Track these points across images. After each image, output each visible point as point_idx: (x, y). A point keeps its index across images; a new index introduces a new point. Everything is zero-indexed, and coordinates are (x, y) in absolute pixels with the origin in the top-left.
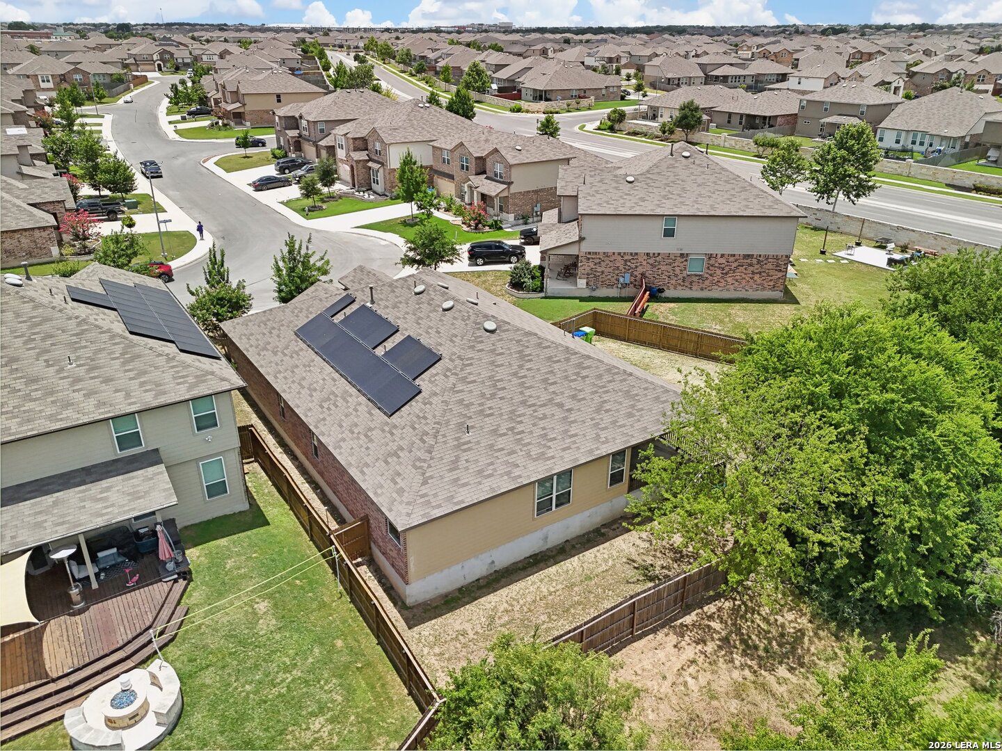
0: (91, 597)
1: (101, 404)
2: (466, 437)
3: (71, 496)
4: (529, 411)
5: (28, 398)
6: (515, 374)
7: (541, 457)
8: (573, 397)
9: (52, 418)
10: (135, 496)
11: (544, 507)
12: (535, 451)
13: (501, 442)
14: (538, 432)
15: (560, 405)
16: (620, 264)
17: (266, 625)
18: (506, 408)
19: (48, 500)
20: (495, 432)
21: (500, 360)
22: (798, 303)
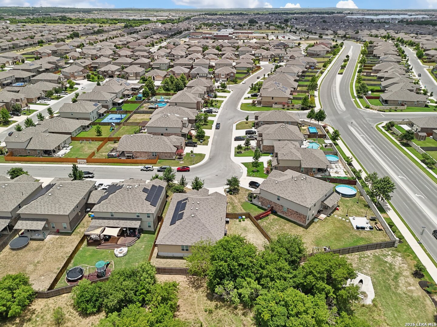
0: (127, 236)
1: (135, 211)
2: (174, 234)
3: (128, 221)
4: (187, 233)
5: (128, 207)
6: (190, 226)
7: (183, 242)
8: (197, 234)
9: (129, 211)
10: (135, 225)
11: (183, 250)
12: (183, 240)
13: (179, 237)
14: (186, 237)
15: (193, 234)
16: (268, 202)
17: (142, 249)
18: (184, 232)
19: (126, 221)
20: (179, 235)
21: (190, 223)
22: (307, 229)
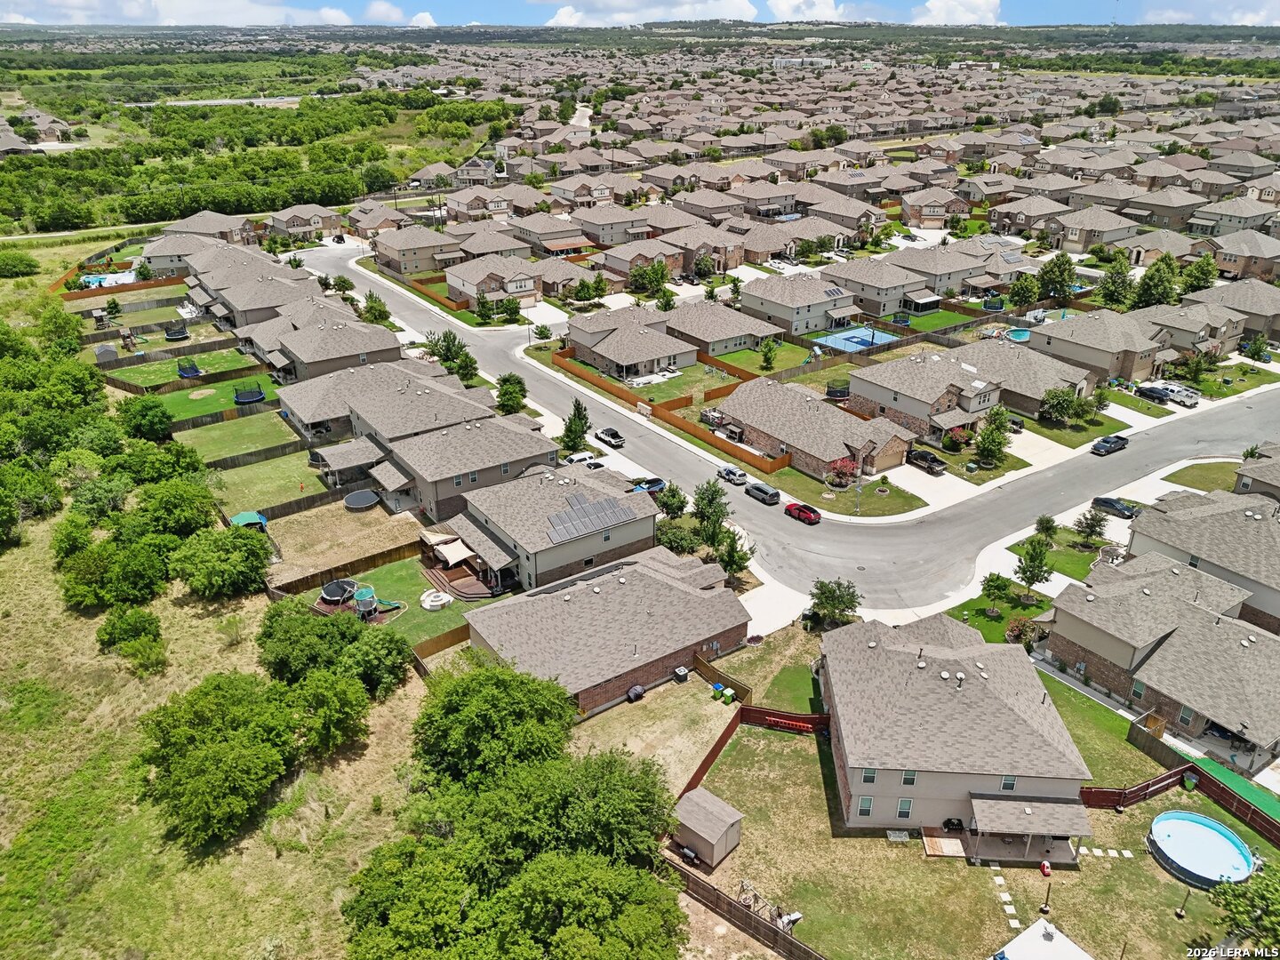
1: (513, 530)
3: (497, 549)
10: (498, 561)
18: (522, 622)
19: (495, 546)
22: (834, 836)
